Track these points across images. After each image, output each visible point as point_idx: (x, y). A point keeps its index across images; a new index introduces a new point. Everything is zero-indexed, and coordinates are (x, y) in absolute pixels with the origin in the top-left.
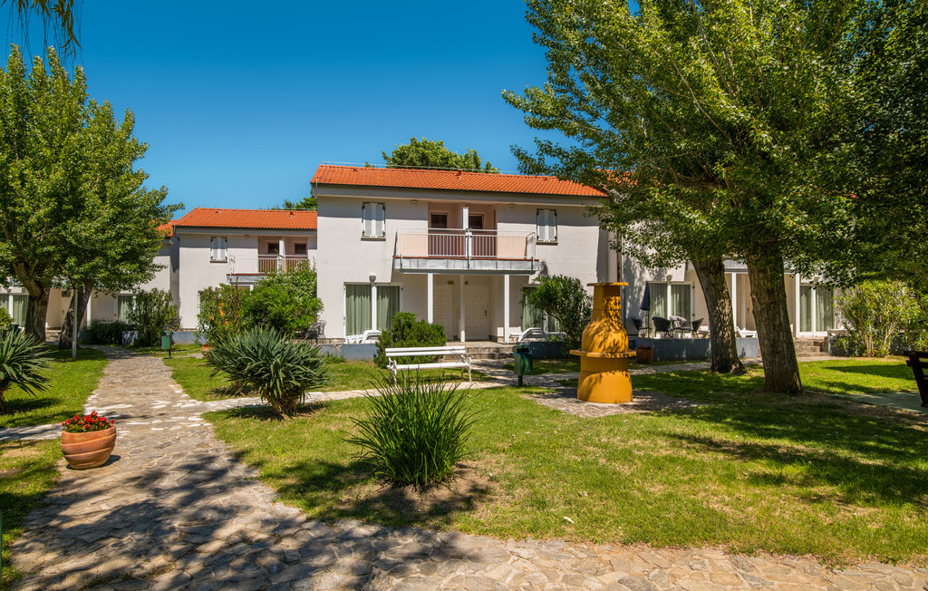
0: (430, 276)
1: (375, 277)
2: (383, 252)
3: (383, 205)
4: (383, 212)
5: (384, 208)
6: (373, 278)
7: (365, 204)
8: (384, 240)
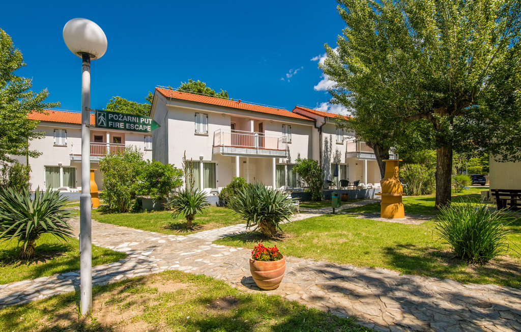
0: (238, 157)
1: (202, 157)
2: (207, 142)
3: (207, 115)
4: (207, 119)
5: (207, 117)
6: (201, 158)
7: (196, 114)
8: (208, 136)
